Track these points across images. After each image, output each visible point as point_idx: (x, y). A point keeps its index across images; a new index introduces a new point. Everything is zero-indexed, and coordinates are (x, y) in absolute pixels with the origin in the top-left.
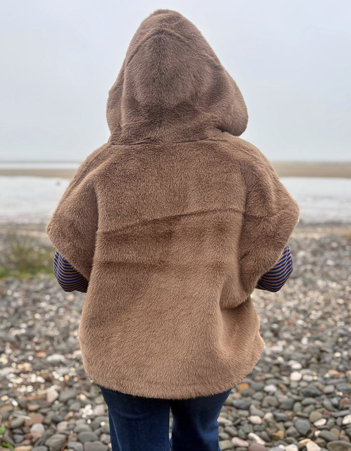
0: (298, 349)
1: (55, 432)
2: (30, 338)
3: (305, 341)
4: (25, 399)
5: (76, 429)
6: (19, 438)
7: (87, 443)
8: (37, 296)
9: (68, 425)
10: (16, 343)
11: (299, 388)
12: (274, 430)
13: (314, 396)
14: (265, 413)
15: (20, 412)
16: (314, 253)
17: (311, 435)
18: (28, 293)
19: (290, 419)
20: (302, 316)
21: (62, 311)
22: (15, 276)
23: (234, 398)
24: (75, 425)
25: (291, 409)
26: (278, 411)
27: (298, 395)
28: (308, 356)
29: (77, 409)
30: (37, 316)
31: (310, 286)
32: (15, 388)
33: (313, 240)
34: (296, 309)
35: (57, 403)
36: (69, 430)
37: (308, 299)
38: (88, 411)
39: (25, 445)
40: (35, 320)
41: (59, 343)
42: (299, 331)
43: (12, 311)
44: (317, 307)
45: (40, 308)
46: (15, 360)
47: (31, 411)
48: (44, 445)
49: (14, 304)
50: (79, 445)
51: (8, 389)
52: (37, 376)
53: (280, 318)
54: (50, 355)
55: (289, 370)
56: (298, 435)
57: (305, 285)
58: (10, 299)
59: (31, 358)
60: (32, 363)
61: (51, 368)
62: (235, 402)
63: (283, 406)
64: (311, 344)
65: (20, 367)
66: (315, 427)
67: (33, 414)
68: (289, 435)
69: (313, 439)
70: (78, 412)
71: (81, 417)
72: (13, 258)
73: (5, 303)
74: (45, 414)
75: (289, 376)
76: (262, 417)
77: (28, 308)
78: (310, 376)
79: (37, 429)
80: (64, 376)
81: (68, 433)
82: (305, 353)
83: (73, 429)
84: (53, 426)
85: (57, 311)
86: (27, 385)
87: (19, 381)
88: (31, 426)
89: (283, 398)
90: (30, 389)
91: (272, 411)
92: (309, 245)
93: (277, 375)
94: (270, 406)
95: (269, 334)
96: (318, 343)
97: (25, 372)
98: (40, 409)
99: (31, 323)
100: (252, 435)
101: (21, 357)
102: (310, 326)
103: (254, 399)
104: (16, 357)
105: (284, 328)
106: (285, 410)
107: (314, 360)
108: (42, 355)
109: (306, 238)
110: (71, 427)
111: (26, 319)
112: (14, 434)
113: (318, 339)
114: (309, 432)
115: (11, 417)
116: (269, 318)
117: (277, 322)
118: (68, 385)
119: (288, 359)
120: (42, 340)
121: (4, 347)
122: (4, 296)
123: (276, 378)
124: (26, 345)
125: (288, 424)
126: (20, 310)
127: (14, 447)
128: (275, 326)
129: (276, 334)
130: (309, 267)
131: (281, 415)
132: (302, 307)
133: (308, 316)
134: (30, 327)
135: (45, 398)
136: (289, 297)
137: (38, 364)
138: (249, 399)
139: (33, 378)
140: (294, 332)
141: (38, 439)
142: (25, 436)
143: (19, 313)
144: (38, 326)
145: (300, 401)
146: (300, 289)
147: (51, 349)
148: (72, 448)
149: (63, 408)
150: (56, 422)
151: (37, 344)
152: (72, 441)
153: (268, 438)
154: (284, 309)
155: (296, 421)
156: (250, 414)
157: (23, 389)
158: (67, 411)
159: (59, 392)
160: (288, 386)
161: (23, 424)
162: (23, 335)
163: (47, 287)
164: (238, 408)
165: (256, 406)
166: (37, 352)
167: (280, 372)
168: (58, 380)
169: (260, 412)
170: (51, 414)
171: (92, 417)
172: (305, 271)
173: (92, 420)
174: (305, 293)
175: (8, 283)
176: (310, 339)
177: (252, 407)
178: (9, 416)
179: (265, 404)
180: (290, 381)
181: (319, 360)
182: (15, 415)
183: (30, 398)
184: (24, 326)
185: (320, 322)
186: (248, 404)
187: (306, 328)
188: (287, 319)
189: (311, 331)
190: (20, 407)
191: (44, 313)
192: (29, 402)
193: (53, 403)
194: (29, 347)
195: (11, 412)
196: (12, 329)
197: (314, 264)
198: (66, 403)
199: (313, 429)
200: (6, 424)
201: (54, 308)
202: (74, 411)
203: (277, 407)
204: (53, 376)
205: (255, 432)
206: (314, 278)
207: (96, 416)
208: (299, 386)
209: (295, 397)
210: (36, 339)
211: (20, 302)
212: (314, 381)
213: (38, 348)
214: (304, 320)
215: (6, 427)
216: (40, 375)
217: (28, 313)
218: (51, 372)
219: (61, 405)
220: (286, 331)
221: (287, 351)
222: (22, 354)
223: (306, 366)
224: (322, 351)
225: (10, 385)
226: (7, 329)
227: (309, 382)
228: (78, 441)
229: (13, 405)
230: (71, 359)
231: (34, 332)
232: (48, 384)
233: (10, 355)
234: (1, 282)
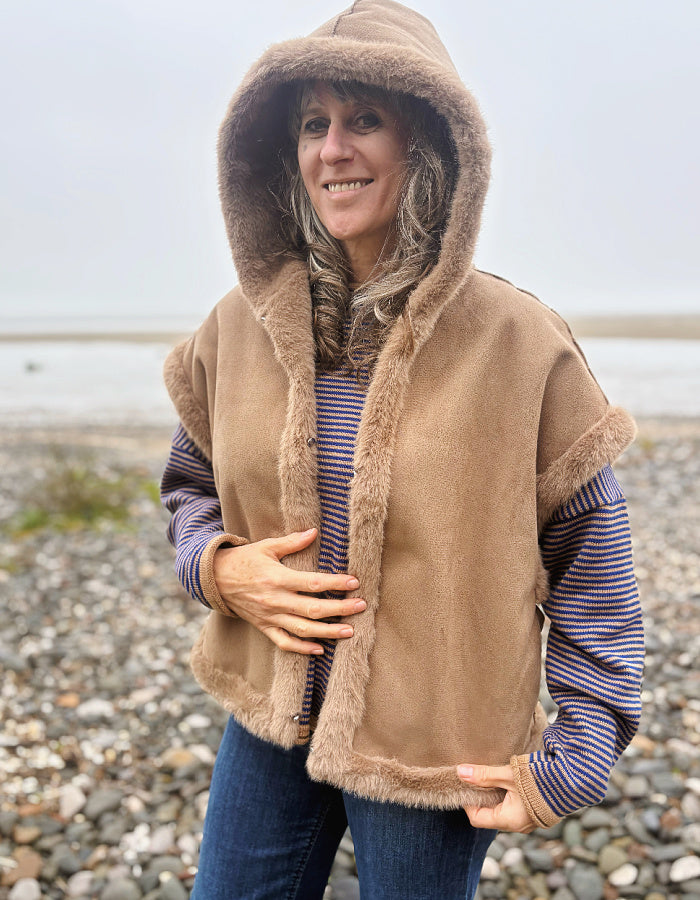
2: (56, 660)
4: (15, 811)
5: (107, 892)
8: (86, 568)
9: (93, 882)
10: (27, 673)
14: (505, 848)
18: (74, 558)
19: (557, 866)
21: (127, 599)
22: (57, 526)
24: (106, 881)
25: (560, 837)
26: (532, 843)
29: (116, 837)
30: (80, 611)
35: (80, 821)
36: (91, 894)
38: (139, 842)
40: (74, 619)
41: (109, 670)
45: (87, 593)
46: (18, 711)
47: (21, 844)
49: (43, 585)
52: (52, 751)
54: (84, 699)
58: (39, 572)
59: (47, 709)
60: (47, 720)
61: (81, 733)
65: (22, 730)
66: (612, 886)
67: (22, 853)
70: (117, 845)
74: (46, 853)
76: (499, 861)
77: (67, 593)
79: (25, 893)
80: (104, 752)
83: (98, 894)
84: (61, 884)
85: (118, 601)
86: (26, 776)
87: (14, 765)
88: (12, 886)
90: (30, 785)
91: (518, 845)
97: (29, 744)
98: (40, 837)
99: (63, 626)
101: (31, 707)
104: (21, 703)
110: (97, 887)
111: (57, 615)
118: (109, 773)
120: (76, 666)
121: (1, 681)
122: (30, 567)
124: (44, 677)
125: (556, 879)
126: (52, 598)
131: (538, 855)
134: (61, 636)
135: (54, 811)
137: (60, 723)
139: (42, 758)
143: (48, 604)
144: (77, 633)
145: (576, 817)
147: (90, 685)
149: (89, 836)
150: (67, 874)
155: (571, 871)
157: (16, 788)
158: (95, 843)
159: (87, 793)
162: (44, 654)
163: (110, 549)
166: (62, 693)
168: (89, 762)
169: (496, 847)
170: (60, 853)
171: (146, 858)
173: (145, 866)
175: (42, 542)
183: (26, 810)
184: (49, 632)
190: (2, 834)
191: (93, 602)
192: (20, 820)
193: (72, 820)
194: (49, 682)
196: (27, 638)
198: (96, 822)
201: (113, 592)
202: (110, 844)
204: (82, 752)
207: (155, 856)
210: (66, 664)
211: (56, 580)
213: (65, 684)
216: (57, 751)
217: (65, 604)
218: (79, 742)
222: (33, 697)
226: (17, 641)
230: (124, 712)
232: (68, 773)
234: (30, 539)
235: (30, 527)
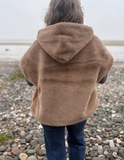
0: (114, 106)
1: (29, 134)
2: (21, 101)
3: (117, 103)
4: (19, 122)
5: (36, 133)
6: (16, 136)
7: (40, 138)
8: (24, 86)
9: (33, 132)
10: (17, 103)
11: (114, 120)
12: (105, 134)
13: (120, 123)
14: (102, 128)
15: (17, 127)
16: (121, 72)
17: (118, 136)
18: (21, 85)
19: (111, 131)
20: (116, 94)
22: (17, 79)
23: (91, 123)
24: (36, 131)
25: (111, 127)
26: (107, 128)
27: (114, 122)
28: (118, 108)
29: (37, 126)
30: (24, 93)
31: (119, 84)
32: (15, 118)
33: (121, 68)
34: (114, 92)
35: (30, 124)
36: (33, 133)
37: (118, 88)
38: (40, 127)
39: (18, 138)
40: (23, 94)
42: (115, 99)
43: (16, 91)
44: (122, 91)
45: (25, 90)
46: (16, 108)
47: (21, 126)
48: (25, 138)
49: (17, 89)
50: (37, 138)
51: (13, 118)
52: (23, 114)
53: (108, 95)
54: (28, 107)
55: (111, 113)
56: (114, 136)
57: (118, 83)
58: (15, 87)
59: (21, 108)
60: (22, 110)
61: (28, 112)
62: (92, 124)
63: (108, 126)
64: (119, 104)
65: (18, 111)
66: (120, 134)
67: (21, 127)
68: (110, 136)
69: (119, 138)
70: (37, 127)
71: (38, 129)
72: (17, 73)
73: (14, 88)
74: (25, 128)
75: (111, 115)
76: (101, 130)
77: (21, 90)
78: (119, 115)
79: (23, 133)
81: (33, 134)
82: (117, 107)
83: (35, 133)
84: (28, 132)
85: (31, 92)
86: (20, 117)
87: (17, 116)
88: (20, 132)
89: (109, 123)
90: (21, 119)
91: (105, 128)
92: (119, 70)
93: (107, 115)
94: (104, 126)
95: (104, 100)
96: (122, 104)
97: (19, 113)
98: (24, 126)
99: (22, 96)
100: (97, 136)
101: (18, 108)
102: (119, 98)
103: (98, 123)
104: (16, 107)
105: (109, 98)
106: (109, 127)
107: (120, 110)
108: (25, 107)
109: (118, 67)
110: (34, 132)
111: (20, 94)
112: (14, 134)
113: (122, 102)
114: (118, 135)
115: (14, 128)
116: (105, 95)
117: (107, 96)
119: (111, 109)
120: (25, 102)
121: (12, 104)
122: (13, 86)
123: (107, 116)
124: (20, 103)
125: (110, 132)
126: (19, 91)
127: (14, 139)
128: (107, 98)
129: (107, 100)
130: (119, 77)
131: (108, 129)
132: (116, 91)
133: (118, 94)
134: (22, 97)
135: (26, 122)
136: (112, 88)
137: (24, 110)
138: (97, 123)
139: (22, 115)
140: (113, 100)
141: (23, 136)
142: (18, 135)
143: (18, 92)
144: (25, 97)
145: (115, 124)
146: (116, 85)
147: (28, 105)
148: (34, 140)
149: (32, 126)
150: (29, 130)
151: (24, 103)
152: (35, 137)
153: (103, 137)
154: (110, 92)
155: (113, 131)
156: (97, 129)
157: (18, 119)
158: (33, 126)
159: (31, 120)
160: (111, 119)
161: (18, 131)
162: (19, 100)
164: (93, 126)
165: (99, 126)
166: (24, 106)
167: (108, 114)
168: (30, 116)
169: (100, 128)
170: (28, 128)
171: (42, 129)
172: (118, 78)
174: (118, 86)
175: (15, 82)
176: (119, 103)
177: (98, 126)
178: (13, 128)
179: (102, 125)
180: (111, 117)
181: (122, 110)
182: (15, 127)
183: (20, 122)
184: (20, 96)
185: (123, 96)
186: (96, 125)
187: (118, 99)
188: (111, 95)
189: (119, 99)
190: (17, 125)
191: (27, 92)
192: (20, 123)
193: (28, 124)
194: (21, 104)
195: (14, 126)
197: (121, 76)
198: (33, 124)
199: (119, 134)
200: (12, 131)
201: (30, 90)
202: (36, 127)
203: (107, 126)
205: (98, 135)
206: (121, 81)
208: (114, 119)
209: (113, 123)
210: (23, 101)
211: (19, 88)
212: (120, 117)
213: (24, 104)
214: (117, 96)
215: (12, 132)
216: (25, 114)
217: (21, 92)
218: (28, 113)
219: (31, 124)
220: (110, 99)
221: (111, 107)
222: (19, 106)
223: (117, 112)
224: (123, 107)
225: (14, 117)
226: (14, 98)
227: (118, 118)
228: (37, 137)
229: (14, 124)
231: (23, 99)
232: (27, 117)
233: (14, 106)
234: (12, 81)
235: (12, 79)
